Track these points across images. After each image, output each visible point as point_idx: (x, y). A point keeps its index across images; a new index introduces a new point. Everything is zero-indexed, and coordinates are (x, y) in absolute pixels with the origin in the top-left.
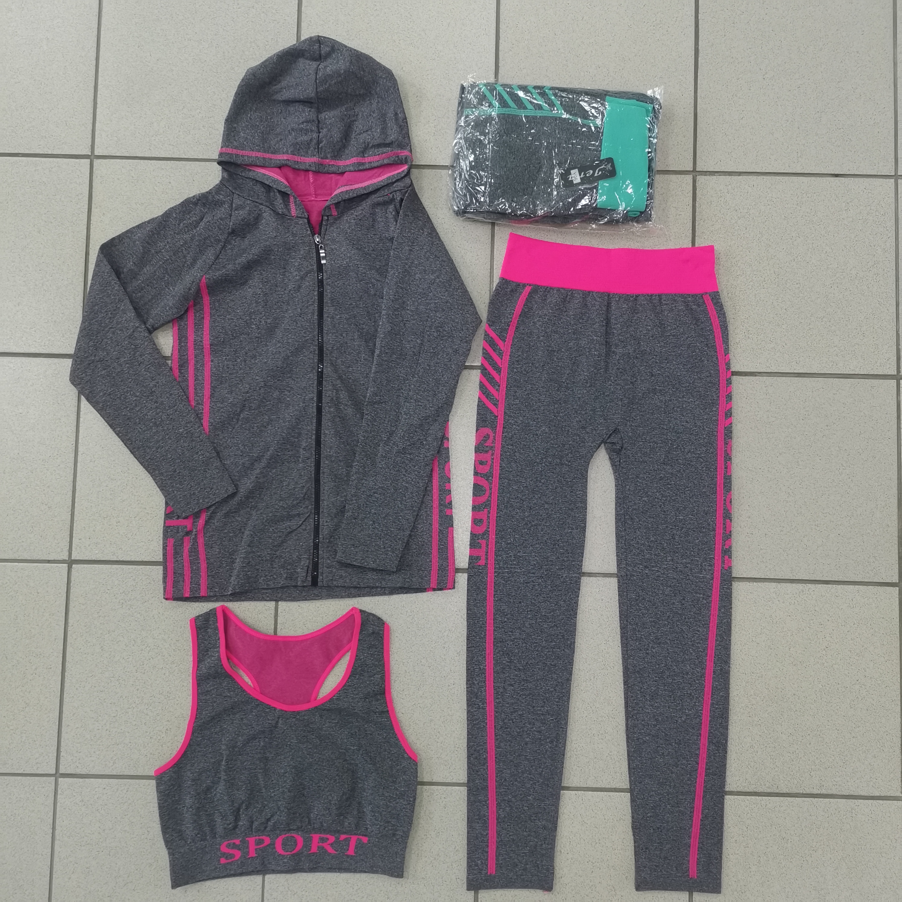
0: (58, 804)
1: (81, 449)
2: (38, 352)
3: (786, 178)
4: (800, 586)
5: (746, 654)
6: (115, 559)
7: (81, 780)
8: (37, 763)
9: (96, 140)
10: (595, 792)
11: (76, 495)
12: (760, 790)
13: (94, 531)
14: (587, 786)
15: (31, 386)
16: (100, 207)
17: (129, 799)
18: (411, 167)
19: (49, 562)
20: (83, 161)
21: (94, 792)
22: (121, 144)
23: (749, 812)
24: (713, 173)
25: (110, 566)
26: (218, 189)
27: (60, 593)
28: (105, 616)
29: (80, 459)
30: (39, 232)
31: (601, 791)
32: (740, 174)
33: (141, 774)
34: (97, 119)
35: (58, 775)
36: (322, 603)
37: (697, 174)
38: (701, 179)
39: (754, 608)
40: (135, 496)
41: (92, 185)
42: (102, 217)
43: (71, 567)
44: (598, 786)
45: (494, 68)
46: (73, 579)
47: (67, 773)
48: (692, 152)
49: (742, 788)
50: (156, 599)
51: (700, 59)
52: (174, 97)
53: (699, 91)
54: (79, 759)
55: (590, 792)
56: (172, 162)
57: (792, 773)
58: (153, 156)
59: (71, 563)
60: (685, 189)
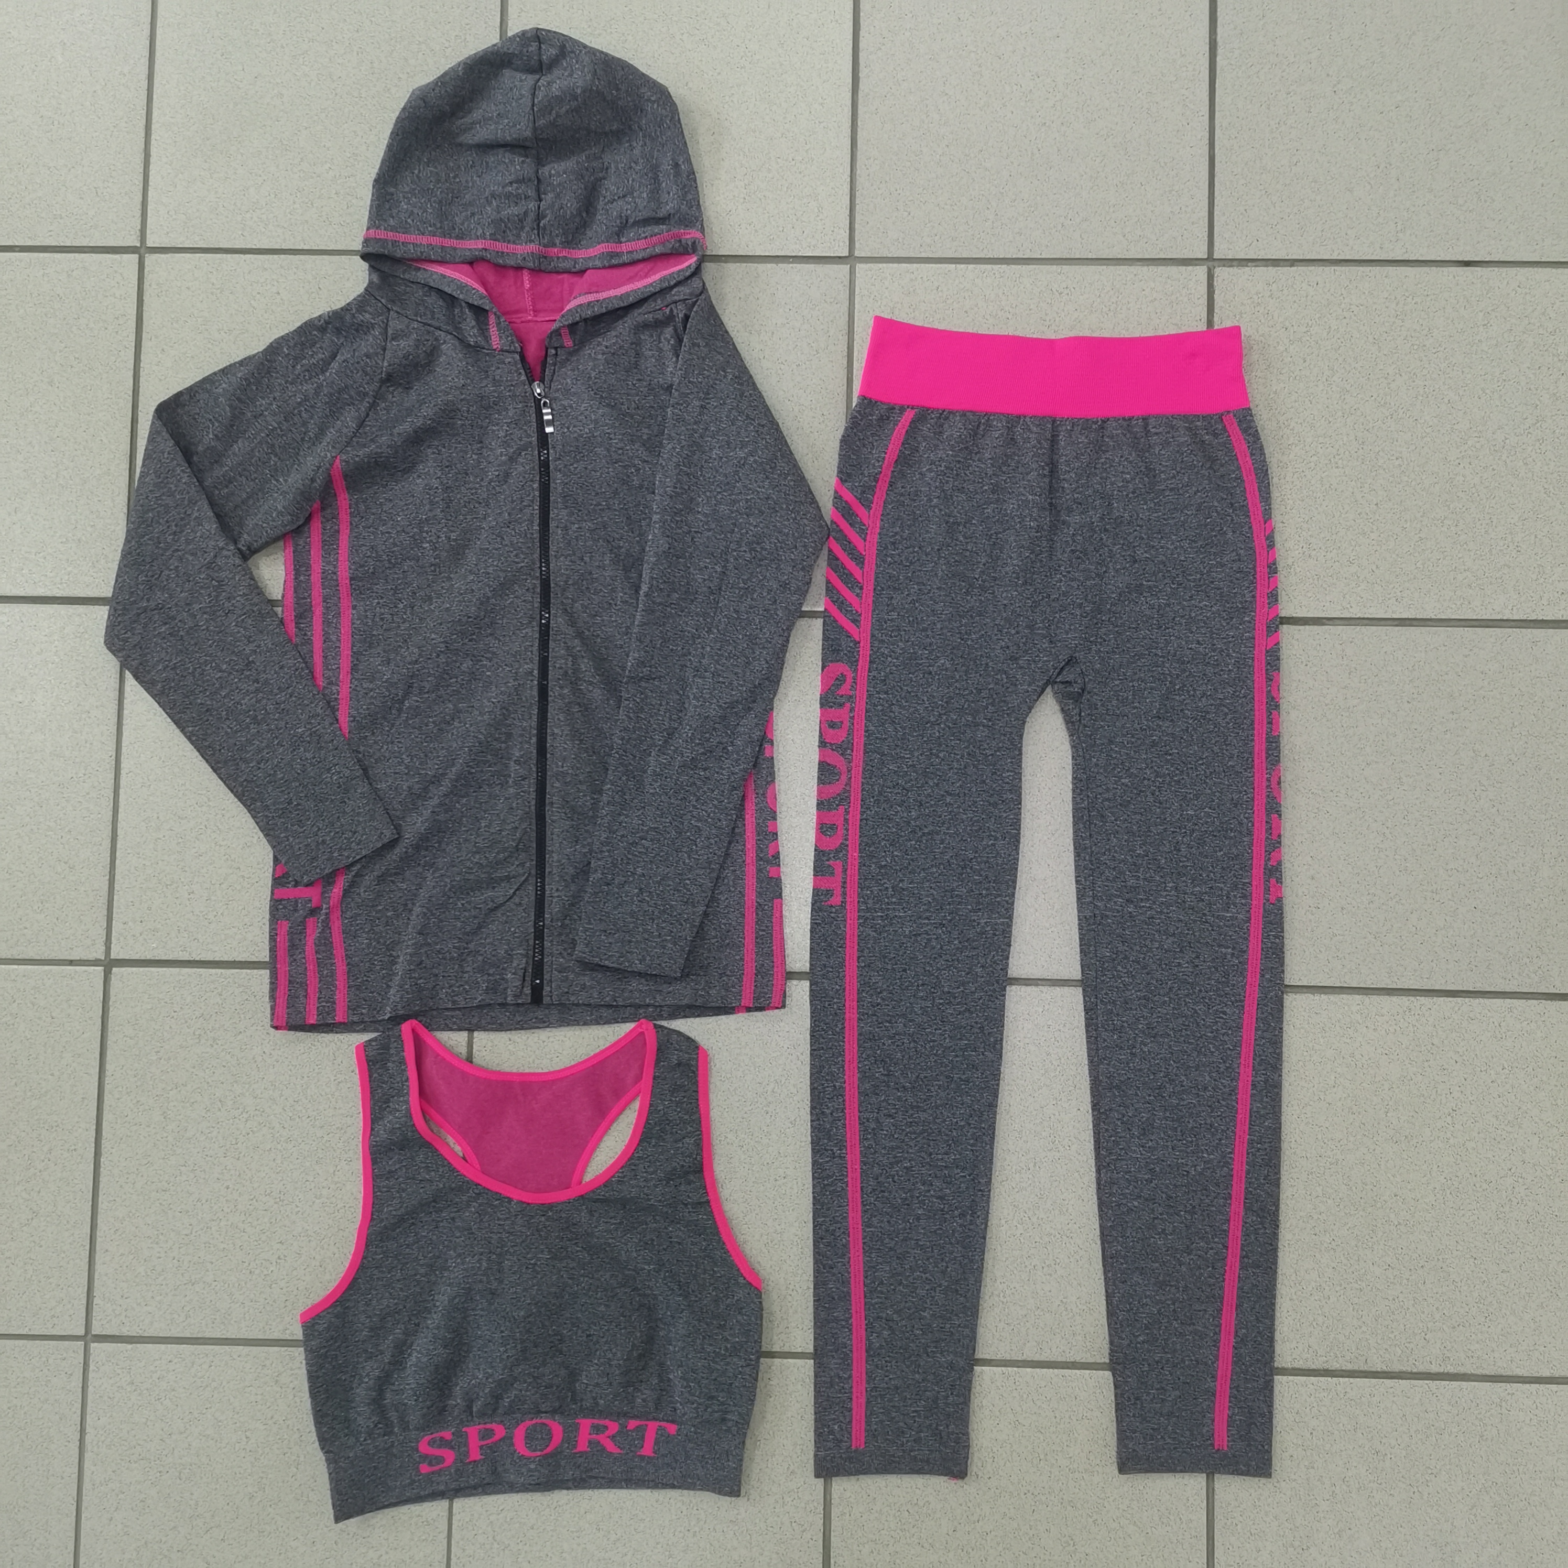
0: (91, 1389)
1: (124, 765)
2: (49, 594)
3: (1376, 270)
4: (1405, 1000)
5: (1307, 1123)
6: (186, 957)
7: (129, 1346)
8: (53, 1316)
9: (149, 221)
10: (1038, 1370)
11: (118, 846)
12: (1335, 1366)
13: (149, 909)
14: (1023, 1358)
15: (38, 653)
16: (156, 337)
17: (214, 1381)
18: (703, 259)
19: (71, 963)
20: (126, 257)
21: (152, 1368)
22: (193, 226)
23: (1315, 1404)
24: (1244, 263)
25: (178, 969)
26: (361, 303)
27: (91, 1018)
28: (169, 1058)
29: (123, 782)
30: (51, 383)
31: (1049, 1368)
32: (1293, 262)
33: (234, 1337)
34: (150, 183)
35: (88, 1337)
36: (551, 1034)
37: (1216, 264)
38: (1221, 273)
39: (1322, 1040)
40: (221, 846)
41: (143, 300)
42: (160, 356)
43: (110, 973)
44: (1042, 1358)
45: (849, 80)
46: (112, 992)
47: (104, 1333)
48: (1207, 225)
49: (1301, 1362)
50: (259, 1028)
51: (1218, 58)
52: (285, 143)
53: (1217, 114)
54: (126, 1311)
55: (1029, 1370)
56: (282, 256)
57: (1392, 1336)
58: (248, 246)
59: (109, 964)
60: (1193, 291)
